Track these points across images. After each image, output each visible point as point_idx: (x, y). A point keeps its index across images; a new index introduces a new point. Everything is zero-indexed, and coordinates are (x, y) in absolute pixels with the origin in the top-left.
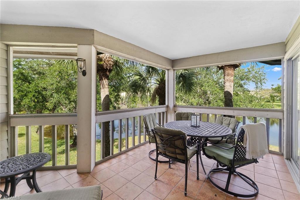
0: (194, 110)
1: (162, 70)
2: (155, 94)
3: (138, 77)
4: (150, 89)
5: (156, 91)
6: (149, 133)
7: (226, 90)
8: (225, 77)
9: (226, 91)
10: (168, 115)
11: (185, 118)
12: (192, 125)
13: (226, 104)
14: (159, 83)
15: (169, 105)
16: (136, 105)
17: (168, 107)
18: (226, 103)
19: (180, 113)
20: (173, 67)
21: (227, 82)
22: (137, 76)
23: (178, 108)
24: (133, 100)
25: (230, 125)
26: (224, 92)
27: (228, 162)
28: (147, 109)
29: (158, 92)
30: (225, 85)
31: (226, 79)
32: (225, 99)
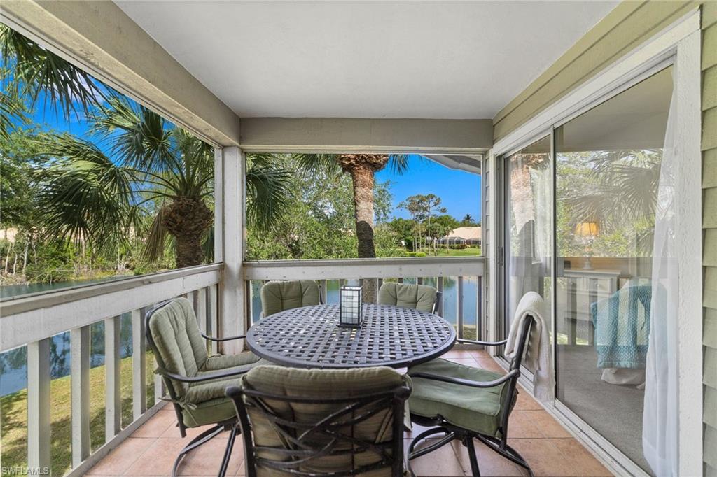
0: (304, 273)
1: (203, 142)
2: (160, 227)
3: (86, 165)
4: (138, 213)
5: (166, 219)
6: (181, 387)
7: (361, 220)
8: (358, 189)
9: (361, 222)
10: (222, 294)
11: (294, 297)
12: (344, 321)
13: (362, 251)
14: (174, 194)
15: (229, 262)
16: (69, 268)
17: (223, 267)
18: (362, 249)
19: (279, 285)
20: (241, 139)
21: (362, 202)
22: (84, 159)
23: (257, 269)
24: (53, 255)
25: (416, 303)
26: (357, 223)
27: (490, 427)
28: (150, 283)
29: (175, 222)
30: (358, 209)
31: (359, 194)
32: (360, 240)
